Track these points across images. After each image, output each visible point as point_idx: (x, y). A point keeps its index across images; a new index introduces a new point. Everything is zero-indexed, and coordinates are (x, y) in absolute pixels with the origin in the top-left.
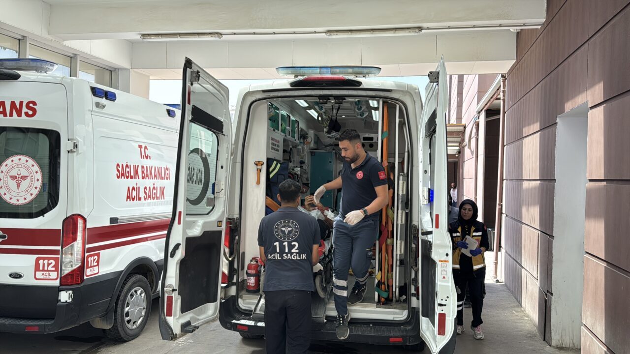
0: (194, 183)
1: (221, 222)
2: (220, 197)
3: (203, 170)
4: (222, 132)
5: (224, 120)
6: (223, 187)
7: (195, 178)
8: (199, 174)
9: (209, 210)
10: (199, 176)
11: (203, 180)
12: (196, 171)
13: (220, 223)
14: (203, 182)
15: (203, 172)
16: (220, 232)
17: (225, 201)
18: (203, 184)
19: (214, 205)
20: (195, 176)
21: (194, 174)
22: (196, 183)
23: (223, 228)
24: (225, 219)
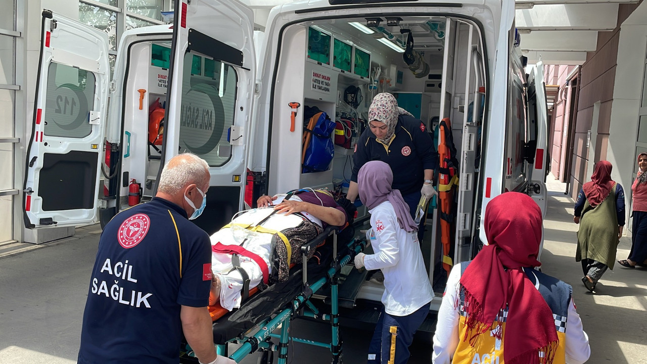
0: (198, 127)
1: (239, 176)
2: (238, 146)
3: (214, 112)
4: (242, 65)
5: (244, 50)
6: (242, 133)
7: (199, 121)
8: (207, 117)
9: (224, 161)
10: (206, 119)
11: (213, 123)
12: (201, 112)
13: (237, 177)
14: (213, 126)
15: (214, 114)
16: (238, 189)
17: (245, 150)
18: (213, 129)
19: (231, 155)
20: (200, 118)
21: (197, 116)
22: (201, 128)
23: (242, 183)
24: (245, 172)
